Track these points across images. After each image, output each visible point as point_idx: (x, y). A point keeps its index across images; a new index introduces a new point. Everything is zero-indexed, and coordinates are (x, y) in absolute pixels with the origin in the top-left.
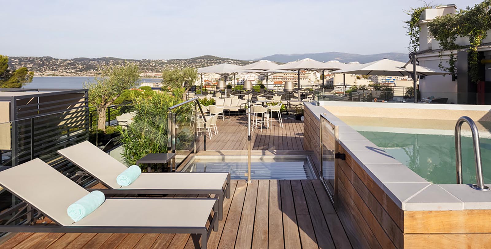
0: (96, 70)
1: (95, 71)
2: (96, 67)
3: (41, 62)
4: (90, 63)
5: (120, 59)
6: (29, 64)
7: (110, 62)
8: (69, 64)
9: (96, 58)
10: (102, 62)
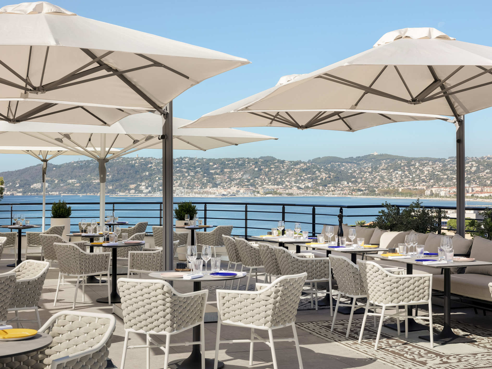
0: (352, 182)
1: (350, 184)
2: (354, 177)
3: (255, 167)
4: (343, 168)
5: (401, 158)
6: (237, 172)
7: (380, 164)
8: (304, 170)
9: (355, 157)
10: (365, 165)
